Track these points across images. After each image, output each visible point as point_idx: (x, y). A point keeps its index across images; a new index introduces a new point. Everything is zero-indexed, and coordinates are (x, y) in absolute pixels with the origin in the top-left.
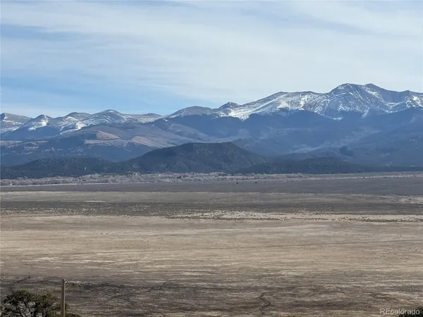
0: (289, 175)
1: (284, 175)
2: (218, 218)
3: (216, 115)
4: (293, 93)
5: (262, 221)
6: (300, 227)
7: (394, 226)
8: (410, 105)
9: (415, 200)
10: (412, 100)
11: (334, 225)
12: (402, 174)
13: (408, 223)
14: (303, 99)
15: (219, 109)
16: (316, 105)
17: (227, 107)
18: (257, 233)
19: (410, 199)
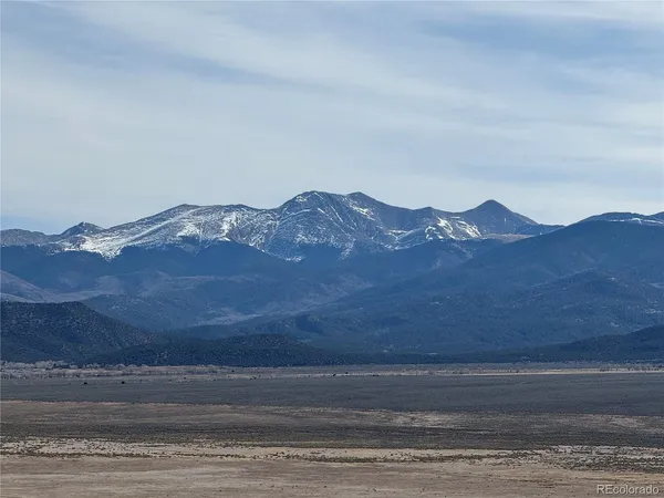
0: (192, 368)
1: (182, 368)
2: (31, 453)
3: (55, 247)
4: (208, 208)
5: (115, 459)
6: (187, 471)
7: (367, 470)
8: (433, 235)
9: (422, 420)
10: (436, 226)
11: (254, 467)
12: (408, 370)
13: (396, 465)
14: (227, 219)
15: (63, 236)
16: (253, 230)
17: (78, 231)
18: (100, 482)
19: (413, 419)
